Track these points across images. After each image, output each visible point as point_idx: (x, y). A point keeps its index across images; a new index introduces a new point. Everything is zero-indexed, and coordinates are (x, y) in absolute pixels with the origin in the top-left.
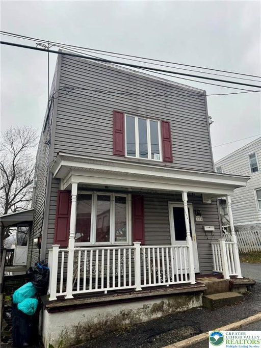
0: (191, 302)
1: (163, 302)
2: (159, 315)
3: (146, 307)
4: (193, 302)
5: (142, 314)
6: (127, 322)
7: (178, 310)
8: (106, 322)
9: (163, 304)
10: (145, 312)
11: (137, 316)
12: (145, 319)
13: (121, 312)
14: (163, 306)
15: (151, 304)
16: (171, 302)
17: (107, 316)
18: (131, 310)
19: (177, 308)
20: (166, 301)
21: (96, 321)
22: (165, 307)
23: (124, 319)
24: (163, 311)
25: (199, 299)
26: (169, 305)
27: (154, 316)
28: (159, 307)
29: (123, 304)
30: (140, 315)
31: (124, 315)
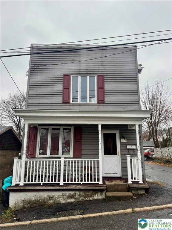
0: (96, 195)
1: (76, 193)
2: (73, 200)
3: (63, 195)
4: (98, 195)
5: (61, 198)
6: (52, 201)
7: (86, 199)
8: (39, 200)
9: (76, 194)
10: (63, 197)
11: (58, 199)
12: (63, 201)
13: (48, 196)
14: (75, 196)
15: (67, 193)
16: (81, 194)
17: (40, 197)
18: (54, 195)
19: (85, 198)
20: (78, 193)
21: (33, 199)
22: (77, 196)
23: (50, 200)
24: (75, 198)
25: (103, 194)
26: (79, 195)
27: (69, 201)
28: (72, 196)
29: (50, 192)
30: (60, 199)
31: (50, 198)
